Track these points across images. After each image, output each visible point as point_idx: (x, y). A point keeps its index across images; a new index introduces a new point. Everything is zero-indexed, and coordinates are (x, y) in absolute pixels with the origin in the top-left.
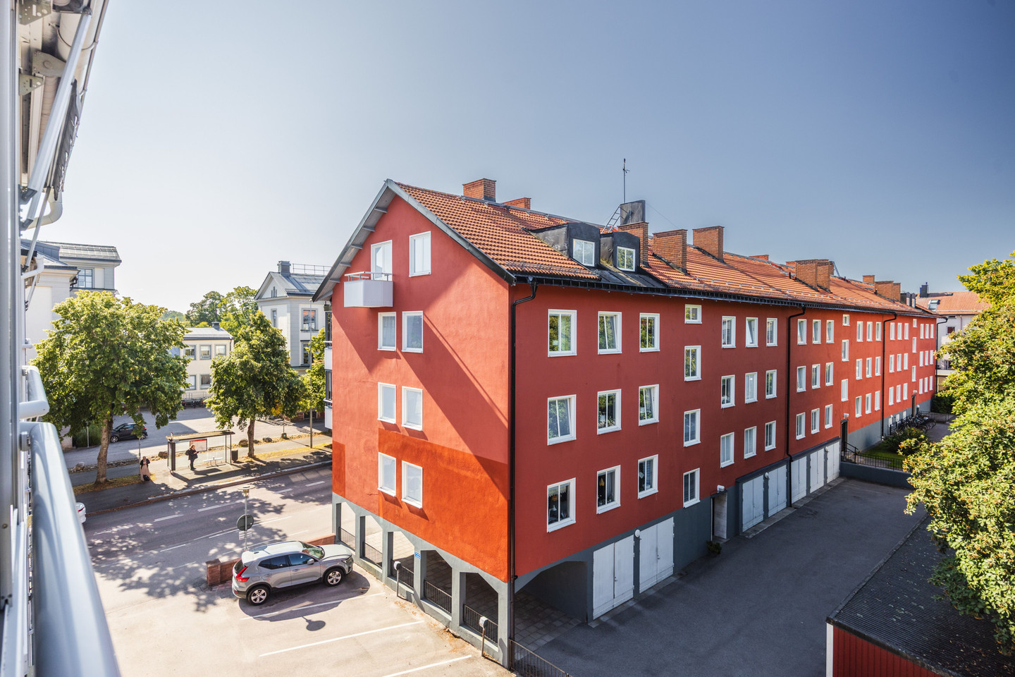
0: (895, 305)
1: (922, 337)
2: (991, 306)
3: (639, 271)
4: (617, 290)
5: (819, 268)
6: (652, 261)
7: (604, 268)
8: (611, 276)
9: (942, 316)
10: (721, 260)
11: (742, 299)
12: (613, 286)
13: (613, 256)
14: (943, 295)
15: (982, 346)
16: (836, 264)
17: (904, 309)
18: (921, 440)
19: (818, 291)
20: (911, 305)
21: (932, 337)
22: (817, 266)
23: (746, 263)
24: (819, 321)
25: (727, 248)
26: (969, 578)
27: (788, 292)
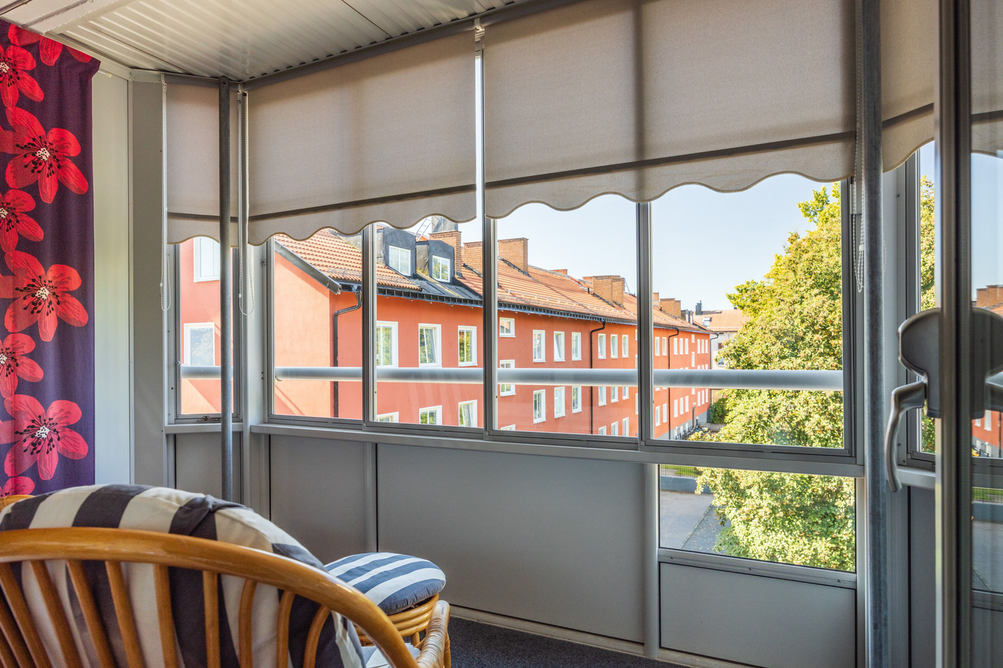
0: (677, 322)
1: (699, 352)
2: (751, 319)
3: (454, 282)
4: (439, 301)
5: (614, 283)
6: (465, 272)
7: (421, 279)
8: (430, 286)
9: (715, 333)
10: (526, 273)
11: (551, 312)
12: (435, 297)
13: (428, 265)
14: (713, 312)
15: (746, 351)
16: (627, 280)
17: (684, 325)
18: (705, 432)
19: (614, 307)
20: (689, 322)
21: (707, 352)
22: (612, 282)
23: (548, 277)
24: (616, 336)
25: (531, 262)
26: (741, 538)
27: (588, 307)
